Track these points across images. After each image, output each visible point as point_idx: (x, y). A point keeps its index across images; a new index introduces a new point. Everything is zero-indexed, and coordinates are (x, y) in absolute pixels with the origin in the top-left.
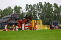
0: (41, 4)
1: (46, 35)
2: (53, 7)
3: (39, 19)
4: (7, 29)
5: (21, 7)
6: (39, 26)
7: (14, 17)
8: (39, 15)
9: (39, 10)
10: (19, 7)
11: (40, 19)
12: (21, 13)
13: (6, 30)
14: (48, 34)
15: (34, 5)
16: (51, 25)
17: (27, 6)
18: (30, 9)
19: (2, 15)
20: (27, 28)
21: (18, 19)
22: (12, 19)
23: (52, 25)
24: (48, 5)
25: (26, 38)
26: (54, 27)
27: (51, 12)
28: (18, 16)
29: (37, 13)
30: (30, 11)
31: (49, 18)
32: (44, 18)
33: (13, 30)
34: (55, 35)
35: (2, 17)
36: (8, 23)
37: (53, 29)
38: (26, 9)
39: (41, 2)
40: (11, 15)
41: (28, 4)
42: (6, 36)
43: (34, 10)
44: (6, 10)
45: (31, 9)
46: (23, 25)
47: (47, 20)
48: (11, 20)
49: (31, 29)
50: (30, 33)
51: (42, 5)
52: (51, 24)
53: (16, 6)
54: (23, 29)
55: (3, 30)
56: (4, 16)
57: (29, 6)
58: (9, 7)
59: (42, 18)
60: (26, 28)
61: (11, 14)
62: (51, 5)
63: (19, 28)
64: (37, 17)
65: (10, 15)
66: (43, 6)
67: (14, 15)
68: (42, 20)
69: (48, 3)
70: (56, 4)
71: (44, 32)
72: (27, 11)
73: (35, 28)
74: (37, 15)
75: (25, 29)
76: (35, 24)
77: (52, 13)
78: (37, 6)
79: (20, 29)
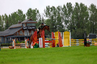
0: (69, 5)
1: (78, 55)
2: (89, 11)
3: (66, 31)
4: (16, 45)
5: (38, 11)
6: (67, 40)
7: (27, 27)
8: (66, 24)
9: (67, 15)
10: (35, 11)
11: (69, 29)
12: (38, 21)
13: (13, 48)
14: (81, 54)
15: (58, 8)
16: (85, 40)
17: (48, 9)
18: (52, 13)
19: (7, 23)
20: (48, 43)
21: (33, 29)
22: (23, 30)
23: (87, 40)
24: (82, 8)
25: (46, 61)
26: (90, 43)
27: (87, 19)
28: (34, 25)
29: (63, 20)
30: (52, 17)
31: (82, 28)
32: (74, 29)
33: (26, 47)
34: (92, 55)
35: (7, 26)
36: (18, 36)
37: (89, 46)
38: (46, 14)
39: (70, 3)
40: (23, 24)
41: (49, 6)
42: (15, 57)
43: (59, 16)
44: (14, 15)
45: (55, 13)
46: (41, 39)
47: (79, 31)
48: (21, 31)
49: (54, 46)
50: (51, 52)
51: (71, 7)
52: (85, 37)
53: (30, 9)
54: (41, 46)
55: (10, 48)
56: (12, 24)
57: (51, 8)
58: (19, 10)
59: (71, 28)
60: (46, 43)
61: (22, 22)
62: (86, 7)
63: (35, 45)
64: (63, 26)
65: (20, 23)
66: (73, 9)
67: (26, 23)
68: (71, 31)
69: (82, 5)
70: (93, 5)
71: (74, 50)
72: (47, 16)
73: (60, 45)
74: (63, 24)
75: (44, 46)
76: (61, 38)
77: (88, 21)
78: (63, 9)
79: (37, 46)
